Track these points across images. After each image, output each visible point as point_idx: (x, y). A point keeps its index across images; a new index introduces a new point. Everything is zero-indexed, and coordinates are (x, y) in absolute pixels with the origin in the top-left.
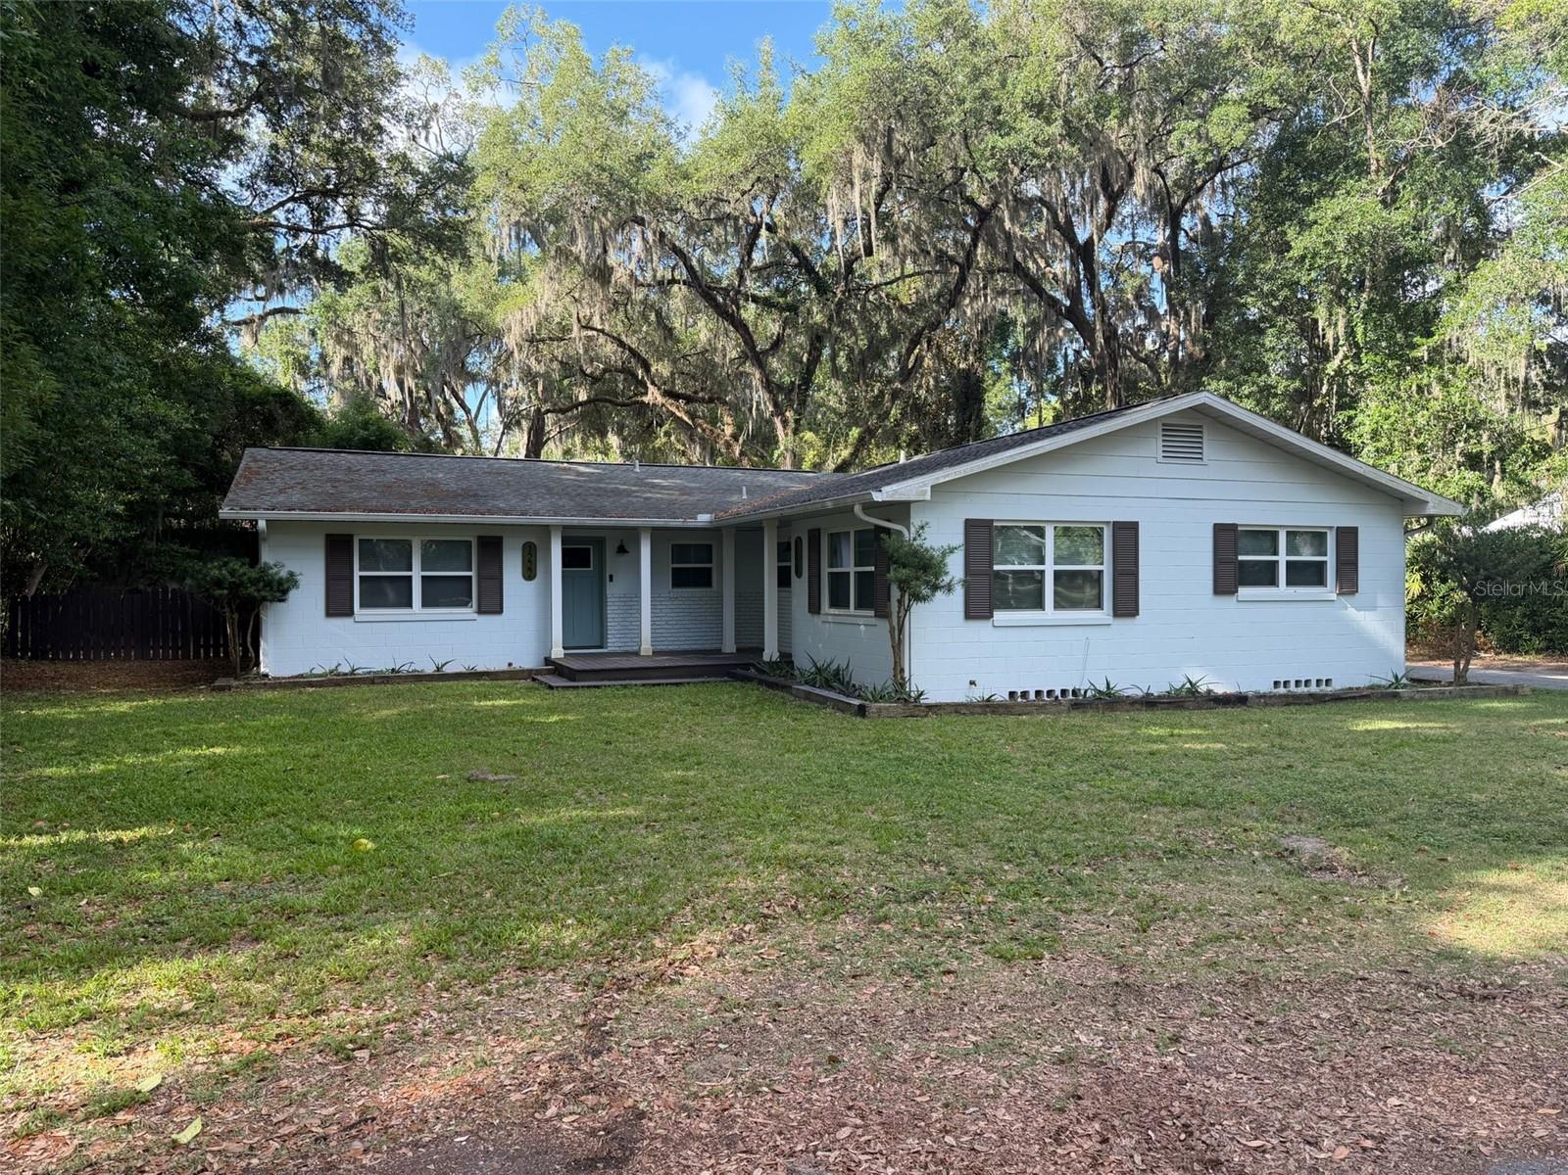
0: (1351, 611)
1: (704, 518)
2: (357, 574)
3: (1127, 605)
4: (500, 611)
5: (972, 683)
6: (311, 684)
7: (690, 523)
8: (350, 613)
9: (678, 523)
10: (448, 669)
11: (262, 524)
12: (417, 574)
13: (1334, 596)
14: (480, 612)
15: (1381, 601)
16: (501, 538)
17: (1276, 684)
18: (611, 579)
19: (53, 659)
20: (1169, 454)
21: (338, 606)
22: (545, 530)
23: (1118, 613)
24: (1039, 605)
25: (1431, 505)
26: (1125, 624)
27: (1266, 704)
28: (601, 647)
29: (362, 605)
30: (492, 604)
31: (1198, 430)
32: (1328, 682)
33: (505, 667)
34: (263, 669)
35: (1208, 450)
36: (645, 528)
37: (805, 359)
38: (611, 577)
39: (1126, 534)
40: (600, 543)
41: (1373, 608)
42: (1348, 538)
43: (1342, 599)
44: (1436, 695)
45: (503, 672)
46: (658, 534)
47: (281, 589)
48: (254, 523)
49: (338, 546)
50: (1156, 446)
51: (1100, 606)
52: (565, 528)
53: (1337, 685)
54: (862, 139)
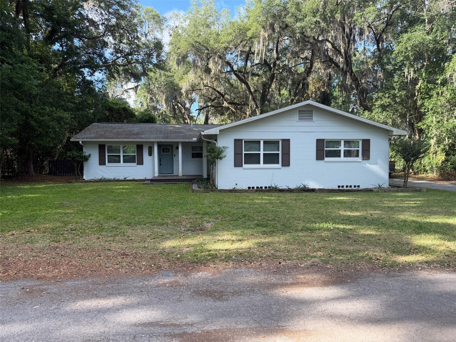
0: (368, 165)
1: (195, 139)
2: (107, 154)
3: (286, 163)
4: (143, 164)
5: (236, 184)
6: (91, 182)
7: (191, 140)
8: (105, 164)
9: (187, 140)
10: (127, 179)
11: (81, 142)
12: (122, 155)
13: (361, 160)
14: (137, 164)
15: (379, 161)
16: (142, 145)
17: (339, 187)
18: (175, 156)
19: (58, 175)
20: (300, 119)
21: (102, 162)
22: (153, 143)
23: (283, 165)
24: (259, 163)
25: (394, 132)
26: (285, 169)
27: (322, 192)
28: (172, 174)
29: (109, 162)
30: (140, 162)
31: (311, 112)
32: (358, 186)
33: (144, 178)
34: (84, 178)
35: (314, 118)
36: (180, 142)
37: (261, 92)
38: (175, 155)
39: (286, 143)
40: (172, 146)
41: (376, 164)
42: (366, 143)
43: (364, 161)
44: (387, 191)
45: (144, 180)
46: (184, 144)
47: (86, 159)
48: (78, 142)
49: (102, 147)
50: (296, 117)
51: (278, 163)
52: (158, 142)
53: (361, 188)
54: (264, 27)
